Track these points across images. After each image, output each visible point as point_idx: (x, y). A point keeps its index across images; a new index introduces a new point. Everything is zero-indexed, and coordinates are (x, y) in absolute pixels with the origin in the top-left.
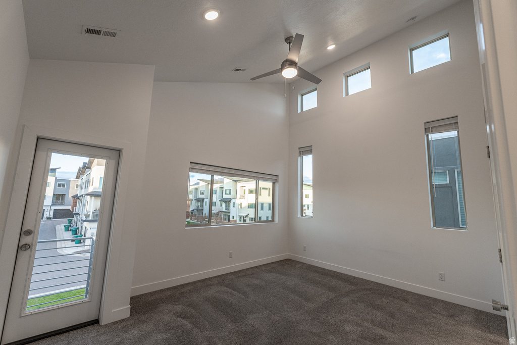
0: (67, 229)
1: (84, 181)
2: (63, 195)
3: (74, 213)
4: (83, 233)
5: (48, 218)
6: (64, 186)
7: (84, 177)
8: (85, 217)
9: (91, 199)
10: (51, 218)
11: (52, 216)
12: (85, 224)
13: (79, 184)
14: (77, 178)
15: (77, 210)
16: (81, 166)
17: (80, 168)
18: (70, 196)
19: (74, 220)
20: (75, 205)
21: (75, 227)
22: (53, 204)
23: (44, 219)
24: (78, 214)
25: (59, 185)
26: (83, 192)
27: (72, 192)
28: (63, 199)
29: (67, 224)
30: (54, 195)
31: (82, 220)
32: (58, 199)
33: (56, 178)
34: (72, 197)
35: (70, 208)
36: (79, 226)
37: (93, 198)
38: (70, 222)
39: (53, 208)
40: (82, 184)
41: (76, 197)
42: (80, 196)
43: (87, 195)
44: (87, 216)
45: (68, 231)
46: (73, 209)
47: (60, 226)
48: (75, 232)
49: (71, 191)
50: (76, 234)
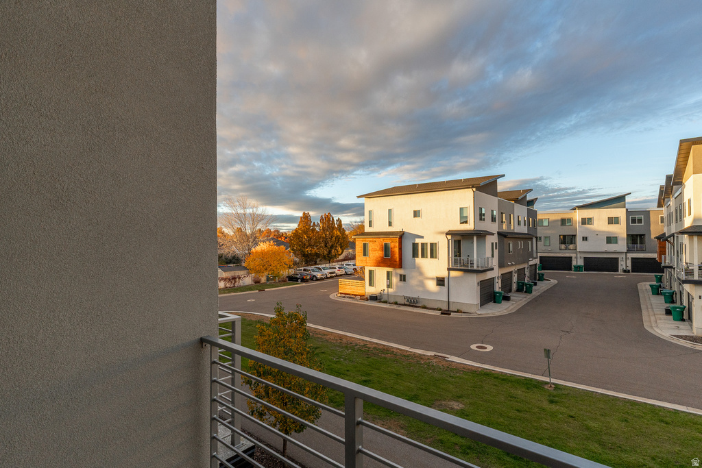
0: (656, 291)
1: (673, 209)
2: (641, 235)
3: (663, 265)
4: (685, 303)
5: (625, 271)
6: (640, 221)
7: (672, 202)
8: (683, 273)
9: (691, 241)
10: (629, 271)
11: (630, 268)
12: (687, 287)
13: (665, 215)
14: (660, 205)
15: (666, 261)
16: (663, 183)
17: (661, 187)
18: (653, 236)
19: (666, 276)
20: (662, 252)
21: (667, 290)
22: (629, 251)
23: (620, 272)
24: (671, 267)
25: (634, 221)
26: (674, 229)
27: (656, 229)
28: (642, 242)
29: (655, 283)
30: (628, 235)
31: (679, 279)
32: (634, 242)
33: (627, 210)
34: (657, 238)
35: (655, 256)
36: (675, 288)
37: (695, 238)
38: (660, 279)
39: (630, 255)
40: (670, 215)
41: (662, 239)
42: (670, 237)
43: (683, 232)
44: (689, 272)
45: (658, 294)
46: (661, 258)
47: (645, 285)
48: (671, 298)
49: (652, 228)
50: (673, 302)
